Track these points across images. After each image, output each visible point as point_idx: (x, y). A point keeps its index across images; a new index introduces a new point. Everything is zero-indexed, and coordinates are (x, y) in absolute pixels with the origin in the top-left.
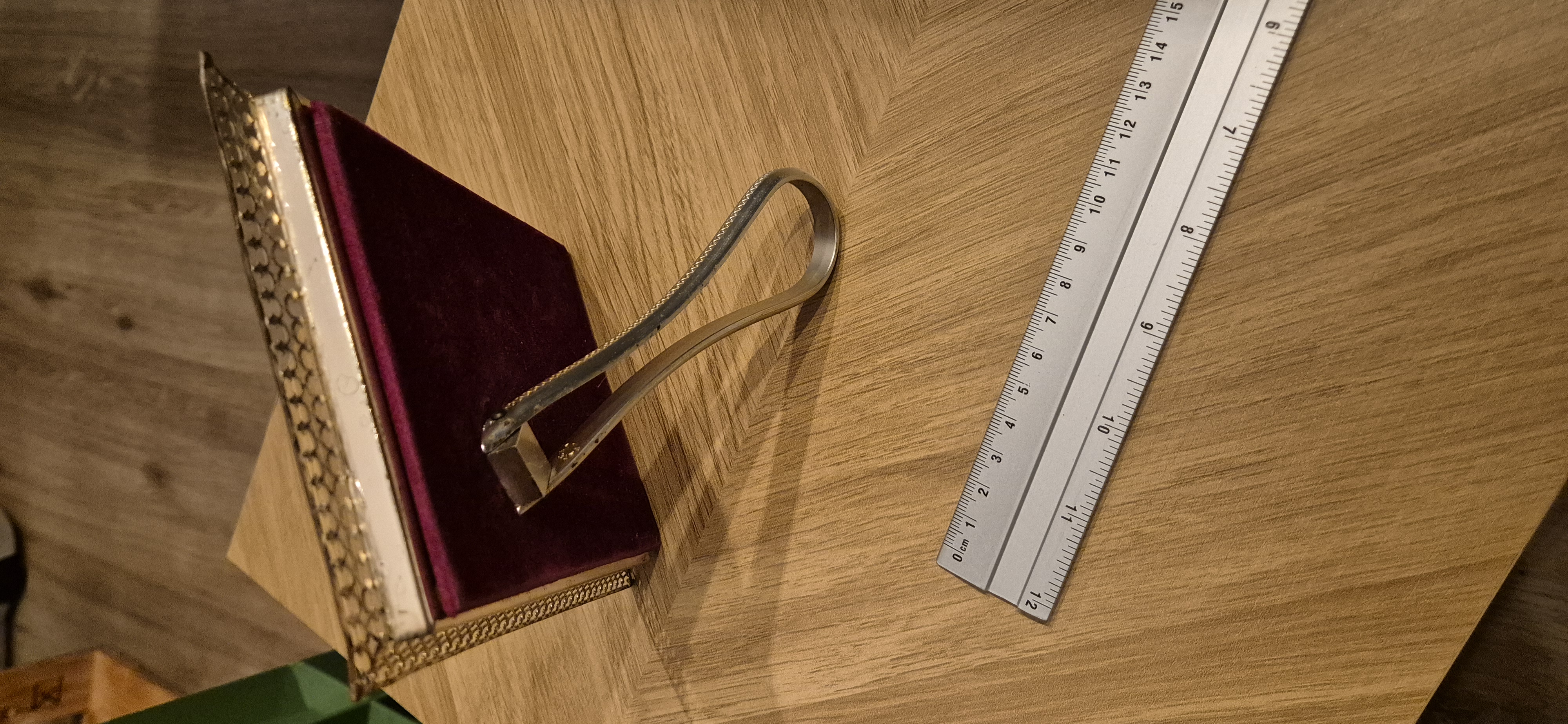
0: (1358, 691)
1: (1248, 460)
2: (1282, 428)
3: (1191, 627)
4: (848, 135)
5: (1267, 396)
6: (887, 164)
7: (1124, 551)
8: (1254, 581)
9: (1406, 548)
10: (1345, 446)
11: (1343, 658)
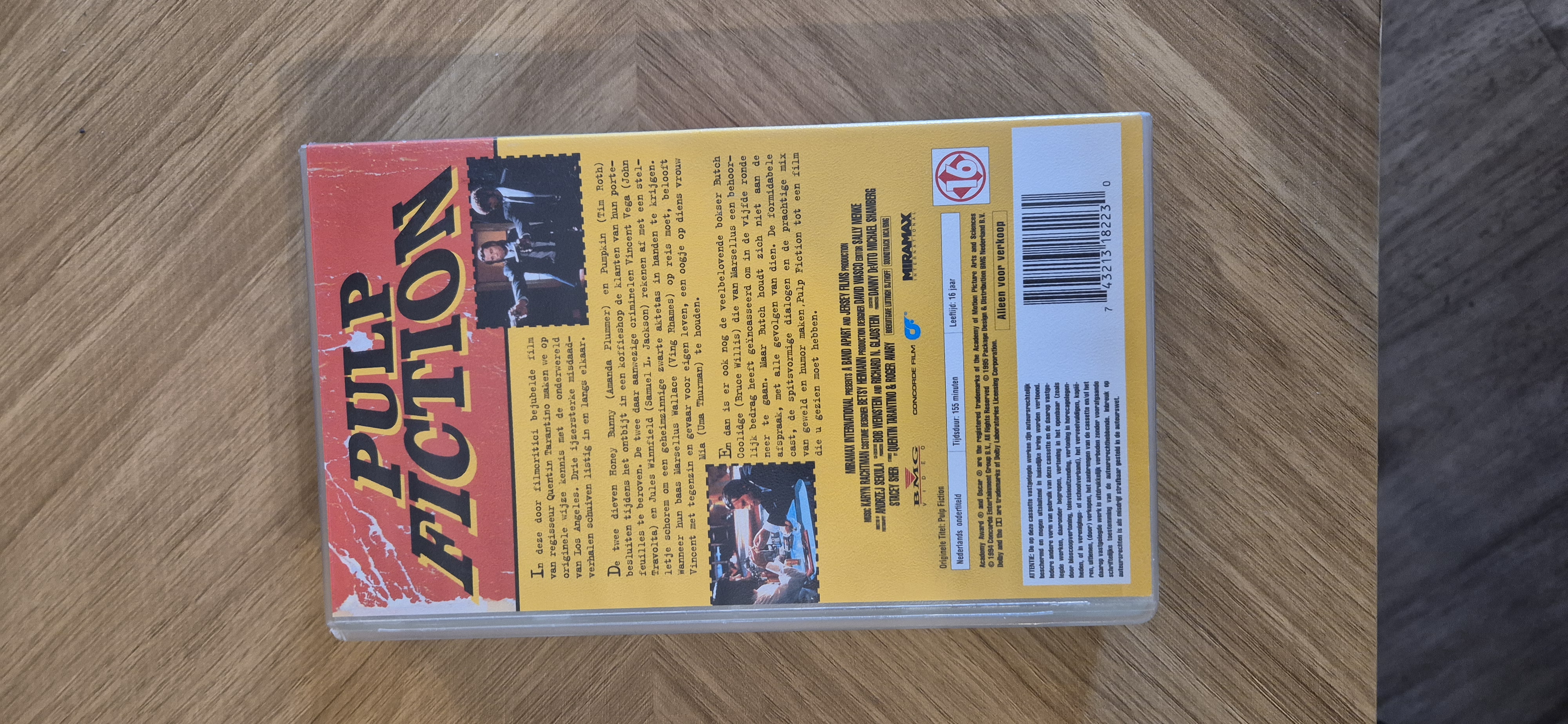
0: (19, 407)
1: (186, 543)
2: (176, 582)
3: (153, 382)
4: (680, 662)
5: (200, 602)
6: (626, 651)
7: (233, 414)
8: (129, 449)
9: (48, 537)
10: (127, 591)
11: (40, 427)
